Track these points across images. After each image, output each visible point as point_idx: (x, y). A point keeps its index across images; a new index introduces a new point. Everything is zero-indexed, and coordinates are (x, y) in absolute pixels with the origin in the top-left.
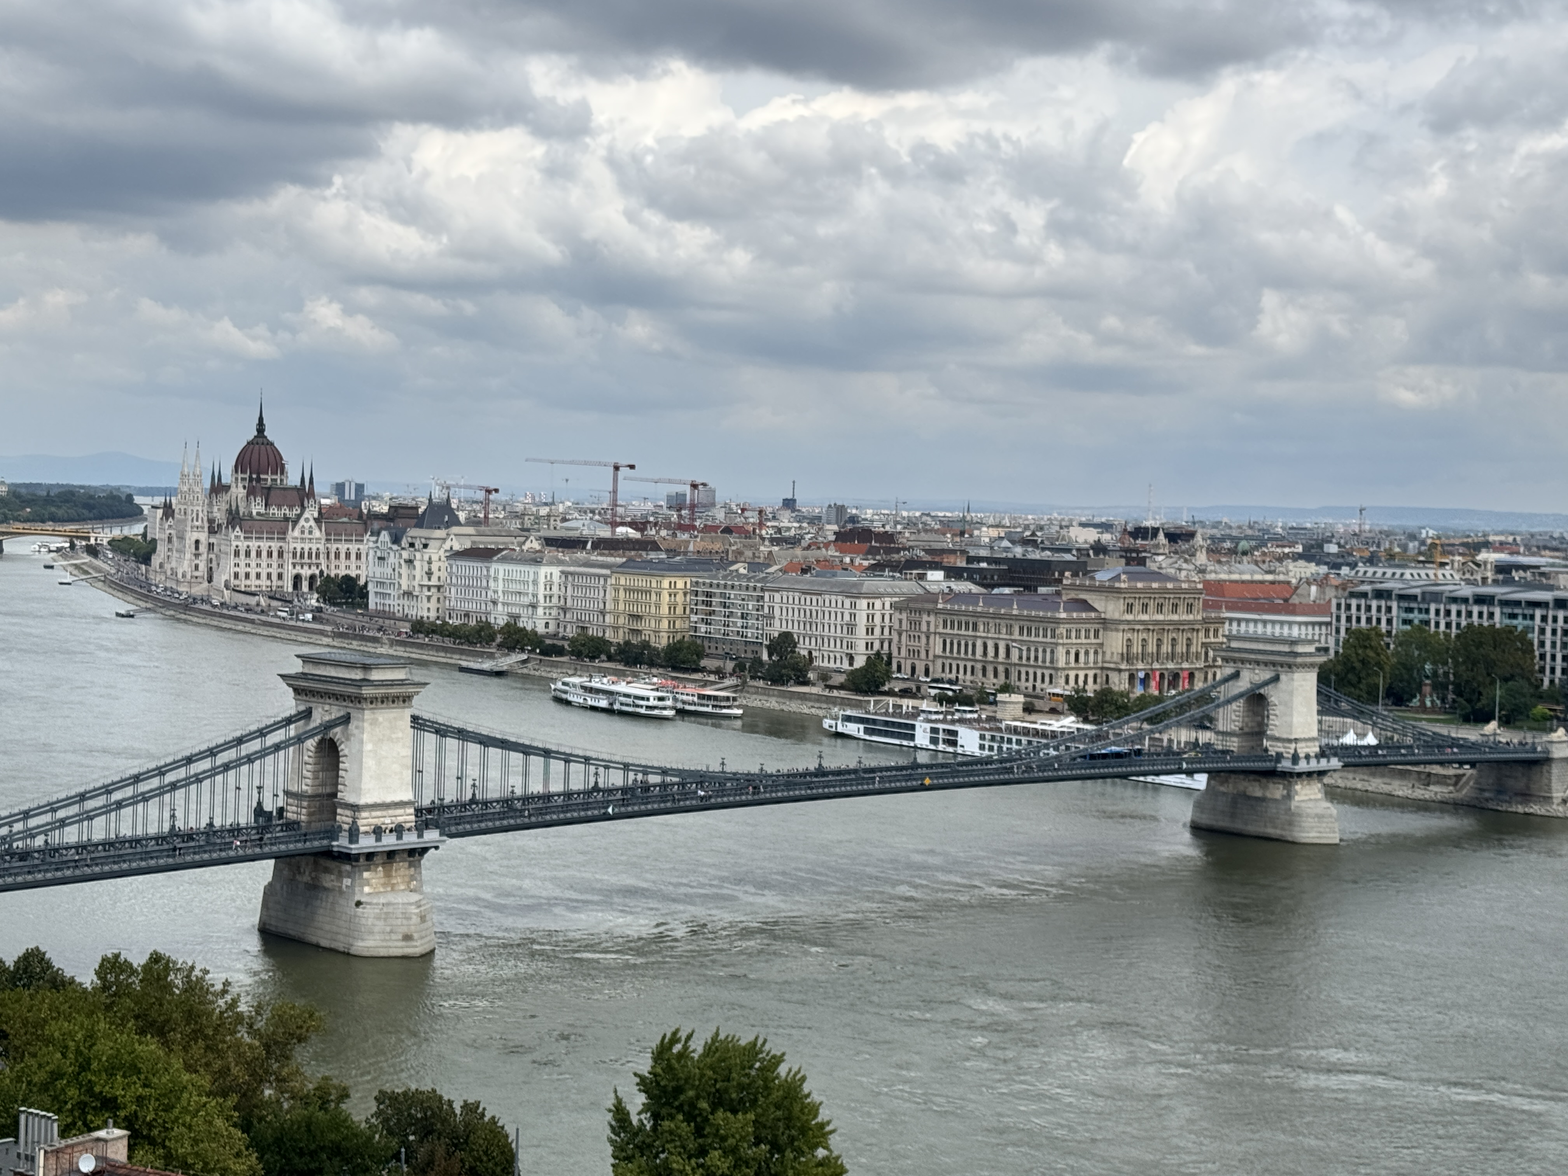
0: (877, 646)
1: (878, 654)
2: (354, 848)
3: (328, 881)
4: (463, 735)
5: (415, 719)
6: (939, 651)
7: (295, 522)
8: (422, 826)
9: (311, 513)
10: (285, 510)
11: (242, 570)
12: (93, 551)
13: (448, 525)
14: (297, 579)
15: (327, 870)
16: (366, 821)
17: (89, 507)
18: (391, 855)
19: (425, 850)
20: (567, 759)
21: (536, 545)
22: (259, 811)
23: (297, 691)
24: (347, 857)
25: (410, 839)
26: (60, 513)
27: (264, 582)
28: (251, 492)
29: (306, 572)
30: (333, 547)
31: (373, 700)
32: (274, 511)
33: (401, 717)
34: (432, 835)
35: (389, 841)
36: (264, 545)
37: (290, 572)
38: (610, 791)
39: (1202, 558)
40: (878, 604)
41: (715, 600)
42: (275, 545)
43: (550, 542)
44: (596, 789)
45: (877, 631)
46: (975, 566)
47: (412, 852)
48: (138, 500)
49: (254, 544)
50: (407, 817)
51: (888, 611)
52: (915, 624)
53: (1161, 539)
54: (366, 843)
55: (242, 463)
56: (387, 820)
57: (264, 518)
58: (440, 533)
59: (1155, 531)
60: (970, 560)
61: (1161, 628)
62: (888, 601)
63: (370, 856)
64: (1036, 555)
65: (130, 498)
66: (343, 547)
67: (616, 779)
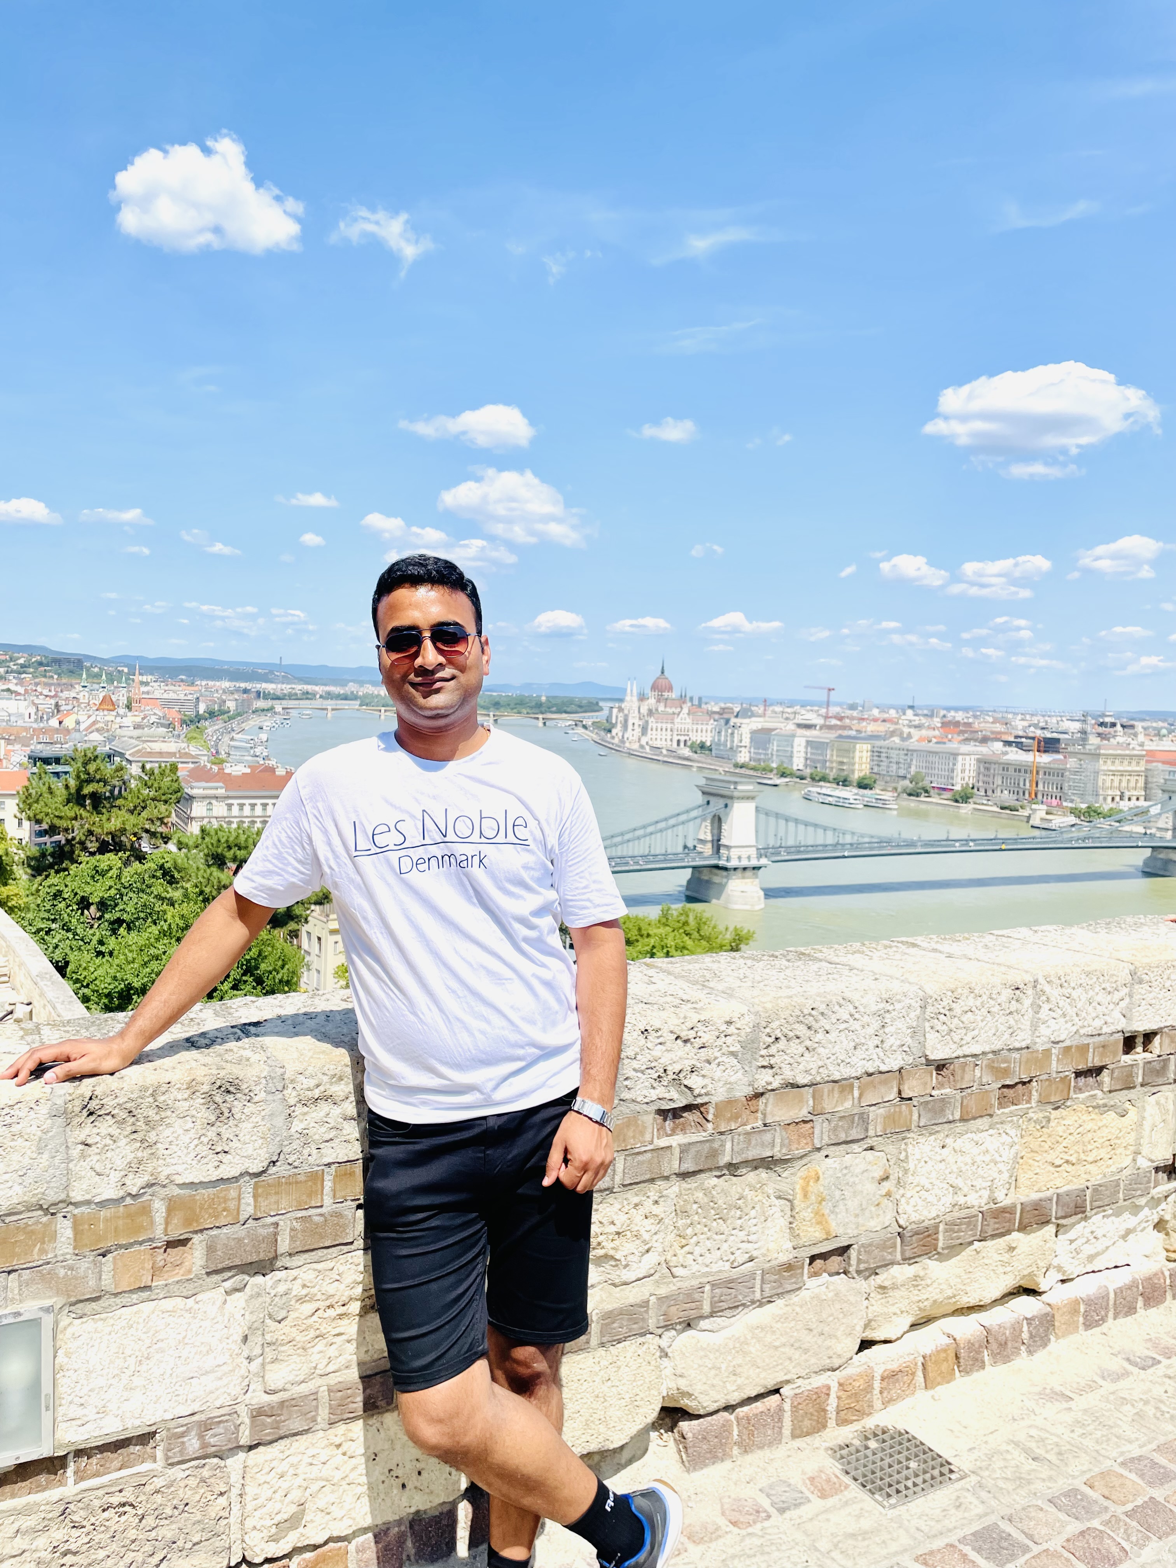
0: (967, 779)
1: (967, 784)
2: (729, 865)
3: (716, 879)
4: (777, 816)
5: (757, 808)
6: (1000, 783)
7: (679, 714)
8: (760, 856)
9: (685, 710)
10: (673, 710)
11: (654, 737)
12: (585, 727)
13: (750, 717)
14: (679, 741)
15: (716, 875)
16: (734, 853)
17: (580, 706)
18: (745, 869)
19: (759, 868)
20: (825, 829)
21: (793, 727)
22: (685, 847)
23: (704, 793)
24: (725, 869)
25: (754, 862)
26: (568, 710)
27: (664, 743)
28: (659, 701)
29: (682, 738)
30: (695, 727)
31: (738, 798)
32: (668, 710)
33: (750, 806)
34: (764, 861)
35: (745, 863)
36: (664, 726)
37: (676, 738)
38: (843, 845)
39: (1141, 738)
40: (968, 757)
41: (883, 755)
42: (669, 726)
43: (799, 726)
44: (838, 844)
45: (967, 772)
46: (1019, 740)
47: (754, 868)
48: (601, 704)
49: (659, 725)
50: (753, 852)
51: (973, 762)
52: (988, 769)
53: (1119, 727)
54: (733, 863)
55: (654, 687)
56: (744, 853)
57: (665, 713)
58: (746, 721)
59: (1113, 725)
60: (1016, 737)
61: (1122, 773)
62: (973, 757)
63: (735, 869)
64: (1049, 735)
65: (597, 704)
66: (700, 727)
67: (848, 839)
